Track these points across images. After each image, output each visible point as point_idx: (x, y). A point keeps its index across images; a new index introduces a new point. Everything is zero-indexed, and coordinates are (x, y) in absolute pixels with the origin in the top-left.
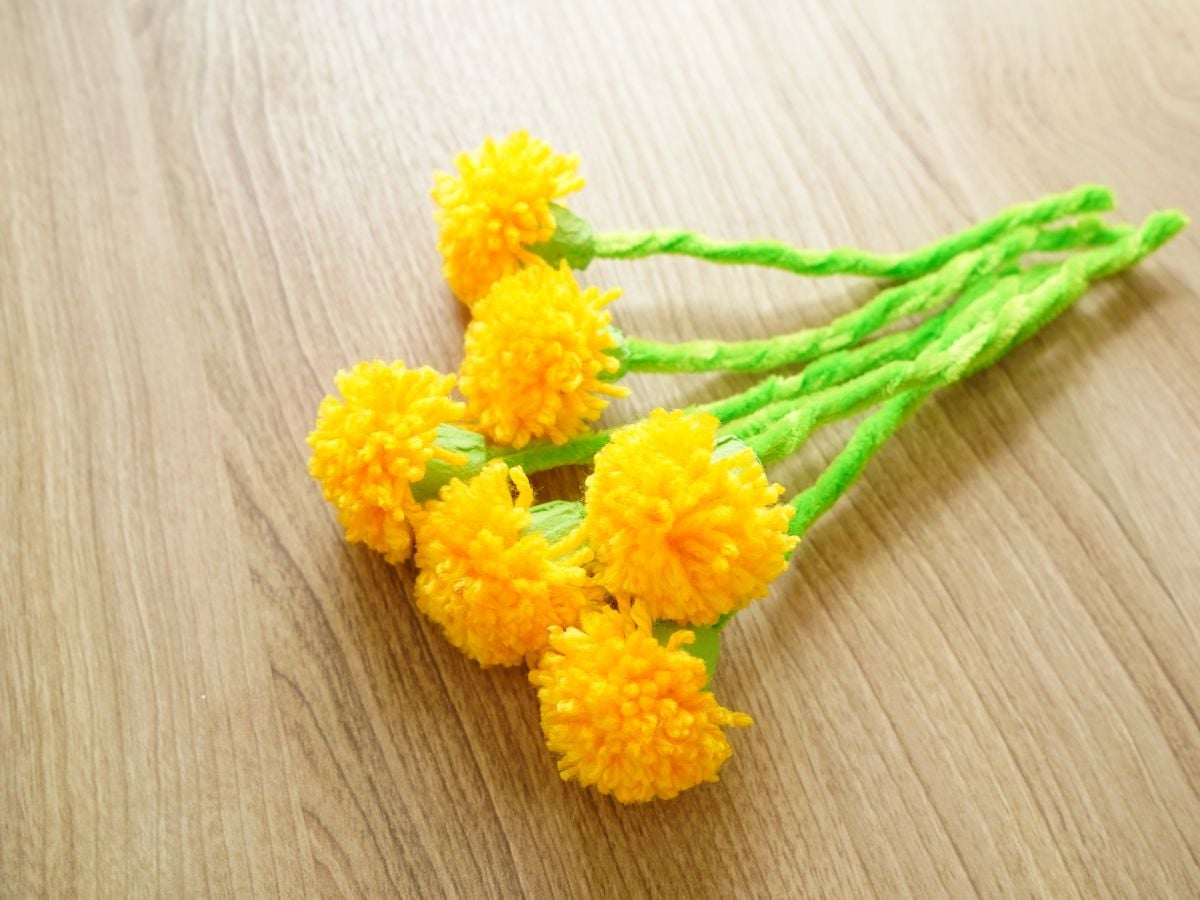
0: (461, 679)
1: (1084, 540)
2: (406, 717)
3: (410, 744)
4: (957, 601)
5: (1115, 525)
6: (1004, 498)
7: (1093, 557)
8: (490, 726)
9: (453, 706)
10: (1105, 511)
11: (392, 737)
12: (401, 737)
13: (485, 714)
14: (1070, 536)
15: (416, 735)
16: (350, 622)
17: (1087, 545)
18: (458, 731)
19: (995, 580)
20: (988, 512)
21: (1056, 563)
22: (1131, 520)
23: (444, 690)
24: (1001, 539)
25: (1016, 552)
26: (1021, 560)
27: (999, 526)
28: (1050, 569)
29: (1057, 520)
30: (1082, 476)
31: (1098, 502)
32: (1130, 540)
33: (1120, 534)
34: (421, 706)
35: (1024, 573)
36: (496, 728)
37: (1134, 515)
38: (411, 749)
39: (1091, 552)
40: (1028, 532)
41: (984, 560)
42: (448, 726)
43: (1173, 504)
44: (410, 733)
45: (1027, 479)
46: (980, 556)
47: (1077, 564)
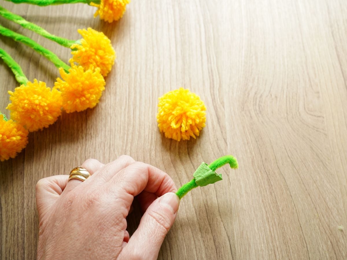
0: (29, 241)
1: (218, 250)
2: (11, 247)
3: (10, 255)
4: (172, 257)
5: (229, 248)
6: (199, 230)
7: (218, 256)
8: (32, 256)
9: (24, 248)
10: (228, 242)
11: (6, 252)
12: (8, 252)
13: (32, 252)
14: (214, 247)
15: (12, 253)
16: (7, 216)
17: (218, 252)
18: (23, 255)
19: (186, 254)
20: (192, 233)
21: (206, 254)
22: (235, 247)
23: (24, 242)
24: (193, 242)
25: (196, 247)
26: (196, 250)
27: (194, 238)
28: (204, 256)
29: (212, 241)
30: (225, 229)
31: (227, 239)
32: (232, 253)
33: (229, 251)
34: (16, 245)
35: (196, 254)
36: (33, 257)
37: (236, 246)
38: (9, 256)
39: (218, 254)
40: (202, 242)
41: (185, 247)
42: (21, 253)
43: (250, 246)
44: (11, 252)
45: (208, 226)
46: (185, 245)
47: (212, 256)
